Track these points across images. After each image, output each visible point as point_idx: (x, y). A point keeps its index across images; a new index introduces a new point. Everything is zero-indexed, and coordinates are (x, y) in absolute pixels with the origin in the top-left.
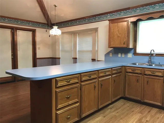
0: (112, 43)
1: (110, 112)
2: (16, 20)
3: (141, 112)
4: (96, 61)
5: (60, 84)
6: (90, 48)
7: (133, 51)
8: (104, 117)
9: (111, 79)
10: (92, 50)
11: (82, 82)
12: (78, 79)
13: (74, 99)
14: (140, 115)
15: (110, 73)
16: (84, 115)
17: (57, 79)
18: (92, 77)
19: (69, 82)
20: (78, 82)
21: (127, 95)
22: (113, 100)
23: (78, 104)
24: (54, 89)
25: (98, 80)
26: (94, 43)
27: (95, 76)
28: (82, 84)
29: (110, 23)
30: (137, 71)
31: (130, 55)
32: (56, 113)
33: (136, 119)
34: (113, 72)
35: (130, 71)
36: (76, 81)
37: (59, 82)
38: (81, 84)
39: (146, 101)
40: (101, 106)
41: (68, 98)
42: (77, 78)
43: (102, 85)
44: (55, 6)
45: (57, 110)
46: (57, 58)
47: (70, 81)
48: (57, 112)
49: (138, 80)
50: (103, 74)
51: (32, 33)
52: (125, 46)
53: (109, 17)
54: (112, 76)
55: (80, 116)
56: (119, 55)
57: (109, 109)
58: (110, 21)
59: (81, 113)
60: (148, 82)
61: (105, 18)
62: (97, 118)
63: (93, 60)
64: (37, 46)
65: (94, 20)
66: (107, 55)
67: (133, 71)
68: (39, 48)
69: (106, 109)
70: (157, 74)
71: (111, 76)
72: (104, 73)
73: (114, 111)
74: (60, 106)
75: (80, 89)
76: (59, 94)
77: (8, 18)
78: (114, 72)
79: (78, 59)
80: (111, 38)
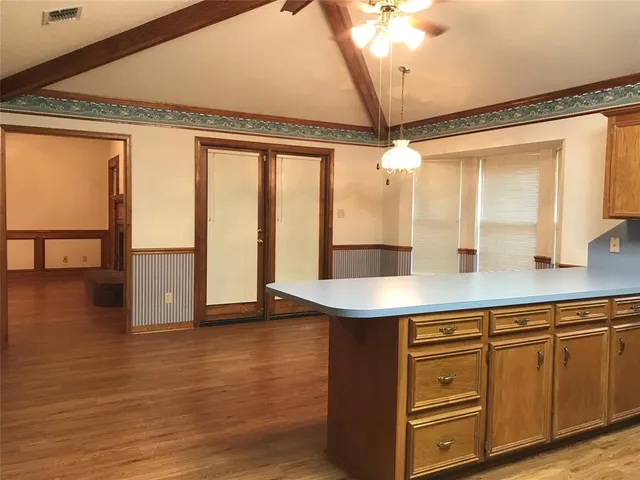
0: (619, 202)
1: (599, 460)
2: (277, 122)
4: (551, 266)
5: (421, 336)
6: (530, 216)
8: (574, 470)
9: (605, 337)
10: (535, 221)
11: (493, 336)
12: (480, 327)
13: (464, 391)
15: (602, 314)
16: (496, 450)
17: (414, 319)
18: (532, 324)
19: (448, 333)
20: (478, 338)
22: (615, 418)
23: (479, 408)
24: (404, 351)
25: (555, 336)
26: (547, 197)
27: (541, 322)
28: (494, 344)
29: (611, 126)
32: (408, 425)
34: (619, 312)
36: (474, 331)
37: (419, 329)
38: (489, 345)
40: (563, 431)
41: (446, 384)
42: (478, 322)
43: (567, 356)
44: (404, 71)
45: (411, 415)
46: (401, 247)
47: (453, 330)
48: (412, 423)
50: (573, 318)
51: (322, 162)
53: (611, 100)
54: (611, 327)
55: (485, 451)
57: (596, 446)
58: (614, 118)
59: (486, 440)
61: (594, 105)
62: (546, 471)
63: (543, 262)
64: (337, 207)
65: (546, 114)
66: (599, 244)
68: (342, 213)
69: (582, 447)
71: (606, 328)
72: (578, 314)
73: (614, 458)
74: (419, 405)
75: (488, 362)
76: (419, 368)
77: (253, 116)
78: (621, 313)
79: (478, 253)
80: (615, 180)
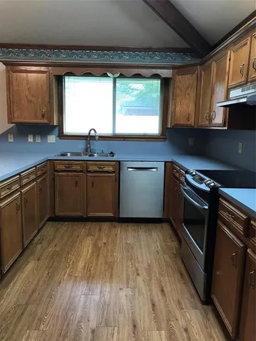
0: (16, 114)
1: (43, 249)
3: (89, 234)
7: (57, 130)
8: (38, 260)
9: (35, 187)
14: (90, 238)
21: (59, 213)
25: (21, 192)
28: (1, 205)
29: (8, 71)
30: (74, 168)
31: (52, 139)
33: (89, 246)
35: (63, 167)
39: (91, 214)
49: (76, 183)
50: (26, 180)
52: (45, 121)
56: (30, 139)
57: (37, 244)
58: (9, 67)
60: (93, 183)
67: (69, 167)
70: (106, 169)
71: (35, 182)
73: (48, 246)
78: (39, 173)
80: (13, 103)
